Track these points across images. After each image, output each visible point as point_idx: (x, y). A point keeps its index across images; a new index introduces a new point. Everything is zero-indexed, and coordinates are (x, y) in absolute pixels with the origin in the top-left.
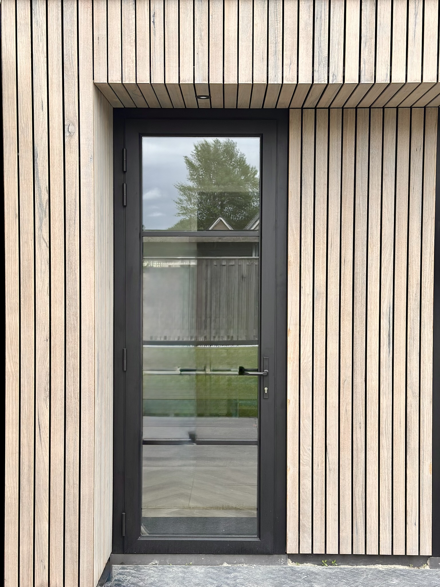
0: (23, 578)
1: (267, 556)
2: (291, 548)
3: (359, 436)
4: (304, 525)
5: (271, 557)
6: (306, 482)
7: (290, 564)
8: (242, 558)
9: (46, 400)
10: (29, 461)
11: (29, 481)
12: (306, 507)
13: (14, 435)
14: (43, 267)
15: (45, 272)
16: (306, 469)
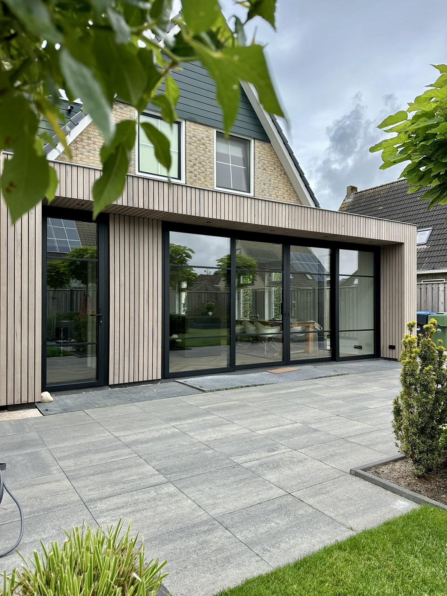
0: (9, 399)
1: (100, 387)
2: (111, 382)
3: (136, 338)
4: (116, 373)
5: (102, 387)
6: (117, 357)
7: (110, 389)
8: (90, 389)
9: (19, 323)
10: (12, 349)
11: (12, 357)
12: (117, 366)
13: (5, 338)
14: (18, 267)
15: (19, 269)
16: (117, 352)
